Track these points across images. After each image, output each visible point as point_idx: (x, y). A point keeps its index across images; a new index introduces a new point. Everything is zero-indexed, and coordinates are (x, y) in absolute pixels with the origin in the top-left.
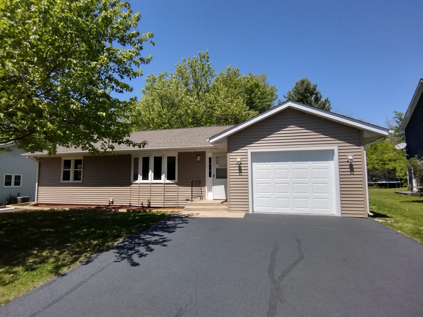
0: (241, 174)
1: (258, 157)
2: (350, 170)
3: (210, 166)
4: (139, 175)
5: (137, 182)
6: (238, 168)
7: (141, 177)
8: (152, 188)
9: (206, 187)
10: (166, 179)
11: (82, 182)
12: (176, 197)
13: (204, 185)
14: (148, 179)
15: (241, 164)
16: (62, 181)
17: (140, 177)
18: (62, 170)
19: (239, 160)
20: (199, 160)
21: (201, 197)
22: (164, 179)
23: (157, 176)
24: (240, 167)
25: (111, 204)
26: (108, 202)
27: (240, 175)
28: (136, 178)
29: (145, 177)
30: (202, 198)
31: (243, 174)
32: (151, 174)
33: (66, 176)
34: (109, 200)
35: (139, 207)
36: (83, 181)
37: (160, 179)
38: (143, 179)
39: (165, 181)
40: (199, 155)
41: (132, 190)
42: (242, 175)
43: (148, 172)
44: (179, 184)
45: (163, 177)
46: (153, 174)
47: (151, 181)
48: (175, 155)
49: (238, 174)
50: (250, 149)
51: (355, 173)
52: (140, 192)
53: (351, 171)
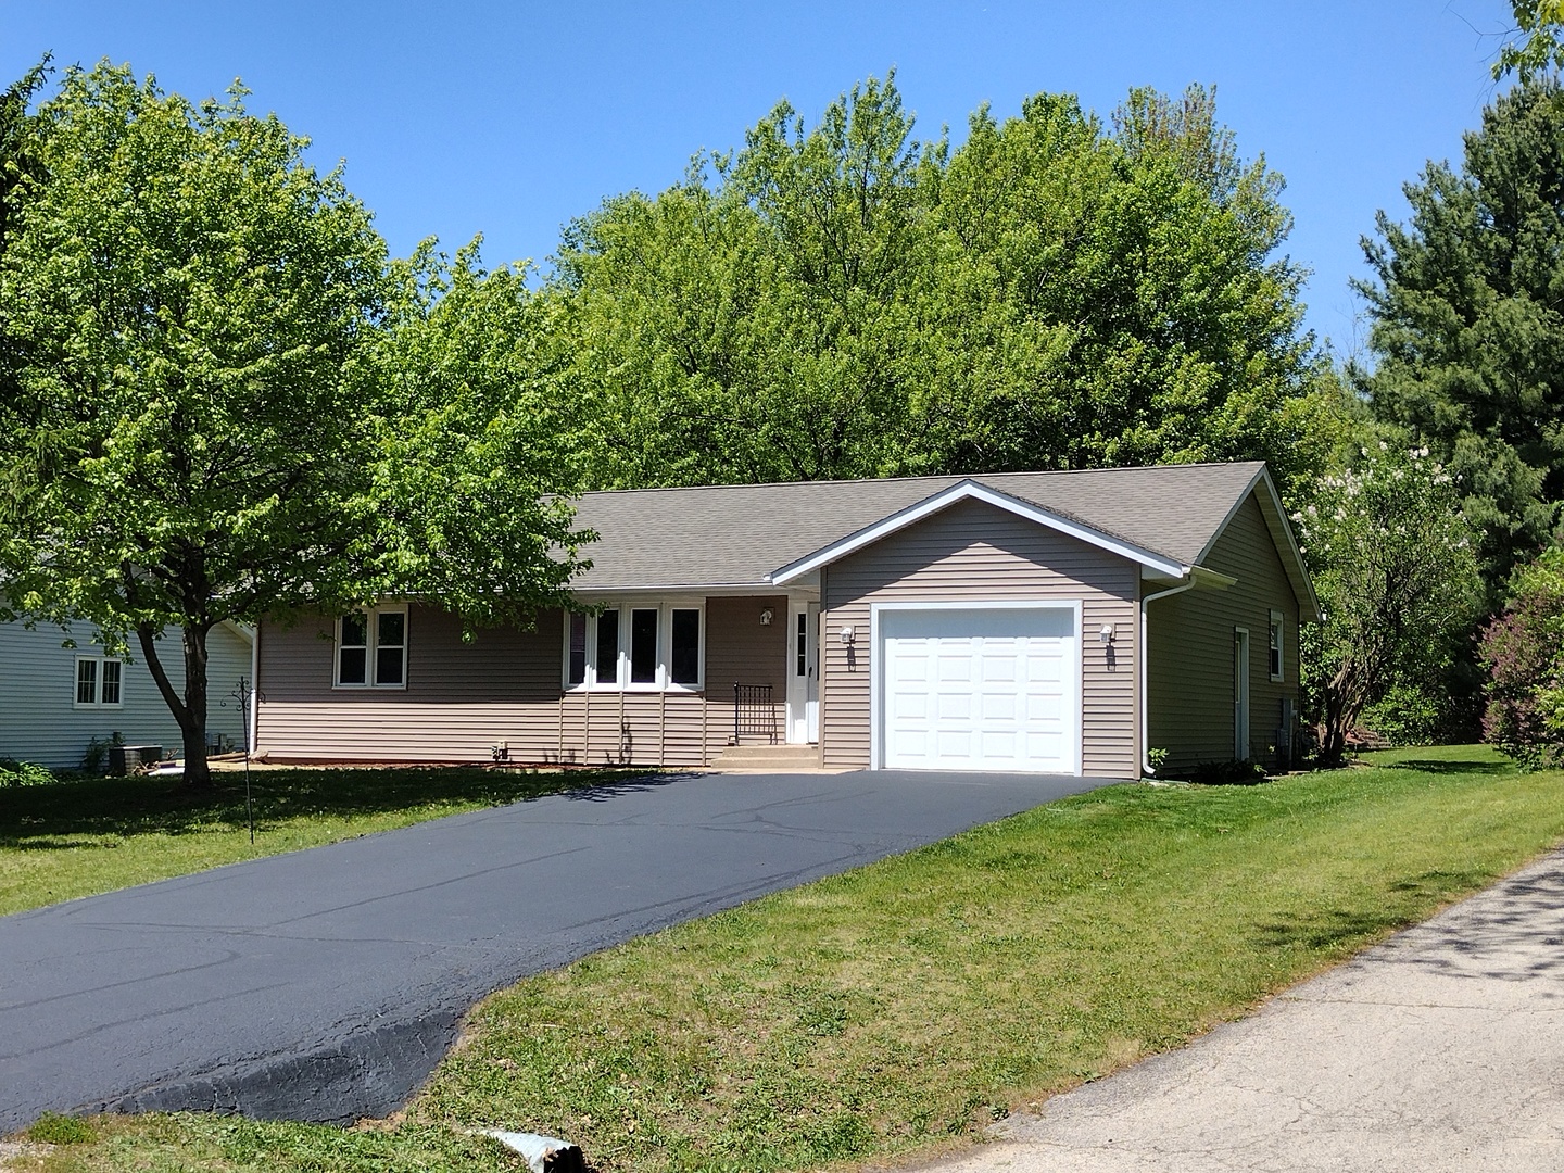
0: (852, 668)
1: (900, 625)
2: (1109, 660)
3: (802, 640)
4: (587, 667)
5: (580, 688)
6: (846, 653)
7: (595, 672)
8: (626, 707)
9: (788, 705)
10: (670, 679)
11: (405, 688)
12: (700, 735)
13: (782, 699)
14: (614, 680)
15: (853, 641)
16: (338, 685)
17: (591, 673)
18: (339, 648)
19: (848, 631)
20: (766, 621)
21: (774, 736)
22: (662, 679)
23: (643, 671)
24: (851, 650)
25: (501, 760)
26: (491, 752)
27: (850, 672)
28: (578, 677)
29: (607, 672)
30: (776, 739)
31: (858, 669)
32: (624, 665)
33: (353, 668)
34: (495, 744)
35: (588, 765)
36: (408, 683)
37: (652, 679)
38: (600, 679)
39: (666, 686)
40: (767, 608)
41: (565, 713)
42: (855, 672)
43: (615, 658)
44: (709, 695)
45: (661, 672)
46: (630, 663)
47: (625, 684)
48: (698, 605)
49: (846, 669)
50: (877, 604)
51: (1118, 669)
52: (591, 720)
53: (1108, 665)
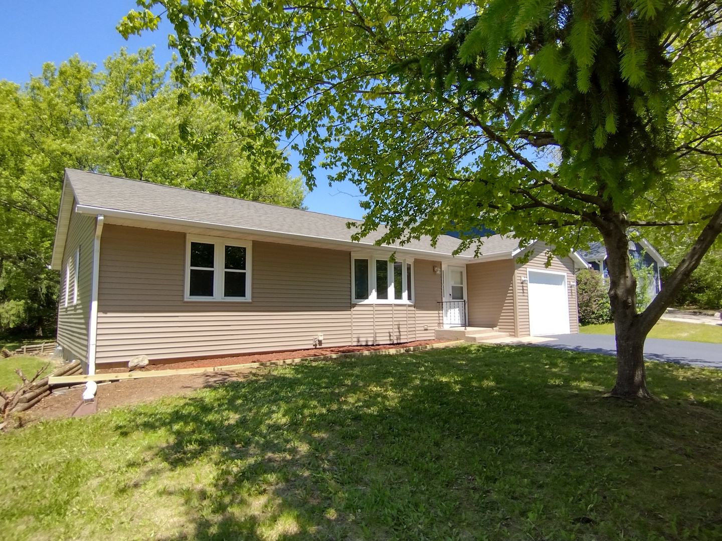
0: (524, 294)
4: (372, 291)
5: (366, 302)
7: (375, 292)
8: (394, 312)
9: (443, 311)
11: (250, 300)
12: (415, 326)
14: (386, 298)
15: (523, 283)
16: (189, 298)
17: (373, 294)
18: (189, 268)
19: (523, 279)
20: (438, 272)
22: (406, 298)
24: (523, 287)
25: (318, 347)
26: (313, 342)
29: (382, 293)
30: (440, 326)
34: (315, 337)
36: (252, 297)
38: (378, 298)
40: (435, 266)
41: (356, 317)
43: (387, 286)
44: (416, 306)
45: (406, 294)
46: (394, 289)
47: (392, 300)
48: (411, 262)
50: (528, 268)
52: (376, 320)
